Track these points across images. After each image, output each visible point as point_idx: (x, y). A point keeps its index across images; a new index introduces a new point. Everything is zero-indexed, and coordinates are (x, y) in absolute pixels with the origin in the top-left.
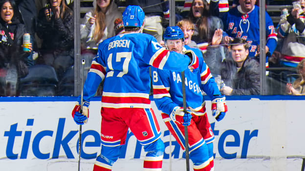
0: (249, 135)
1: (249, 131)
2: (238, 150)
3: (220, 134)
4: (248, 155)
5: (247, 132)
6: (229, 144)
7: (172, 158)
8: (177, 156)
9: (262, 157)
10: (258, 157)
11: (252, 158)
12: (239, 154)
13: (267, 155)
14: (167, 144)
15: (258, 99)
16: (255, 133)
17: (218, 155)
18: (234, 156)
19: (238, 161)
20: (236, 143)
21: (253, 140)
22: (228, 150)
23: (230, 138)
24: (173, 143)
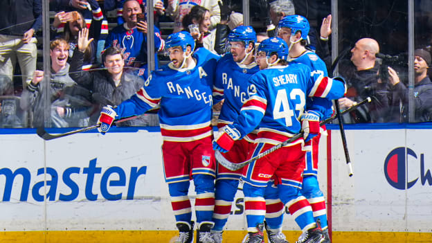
0: (135, 173)
1: (136, 168)
2: (124, 190)
3: (103, 172)
4: (136, 195)
5: (134, 169)
6: (113, 183)
7: (47, 200)
8: (52, 198)
9: (151, 198)
10: (146, 198)
11: (140, 199)
12: (125, 195)
13: (157, 196)
14: (41, 184)
15: (146, 131)
16: (143, 170)
17: (100, 196)
18: (118, 197)
19: (123, 203)
20: (121, 183)
21: (140, 179)
22: (112, 190)
23: (115, 177)
24: (48, 183)
